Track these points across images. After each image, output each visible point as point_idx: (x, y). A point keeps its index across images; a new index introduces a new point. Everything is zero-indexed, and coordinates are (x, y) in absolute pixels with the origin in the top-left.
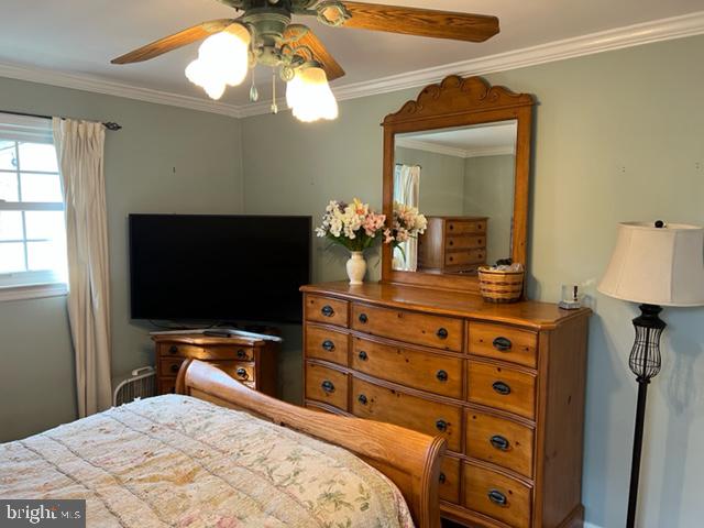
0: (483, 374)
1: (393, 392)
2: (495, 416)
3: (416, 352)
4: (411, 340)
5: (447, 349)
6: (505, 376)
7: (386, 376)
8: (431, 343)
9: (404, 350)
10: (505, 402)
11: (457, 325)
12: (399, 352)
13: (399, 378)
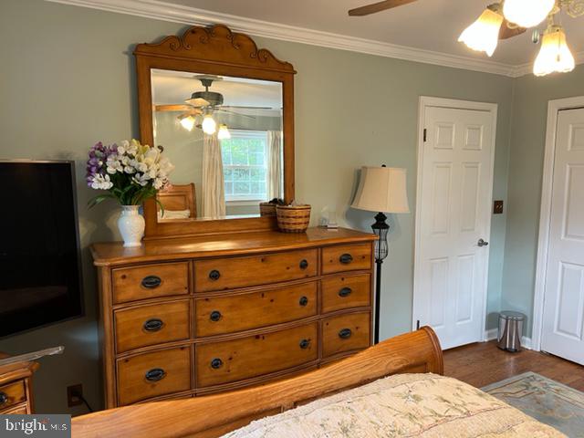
0: (332, 286)
1: (257, 337)
2: (341, 315)
3: (281, 289)
4: (275, 280)
5: (307, 277)
6: (348, 282)
7: (249, 325)
8: (296, 276)
9: (268, 292)
10: (347, 302)
11: (313, 254)
12: (263, 295)
13: (263, 321)
